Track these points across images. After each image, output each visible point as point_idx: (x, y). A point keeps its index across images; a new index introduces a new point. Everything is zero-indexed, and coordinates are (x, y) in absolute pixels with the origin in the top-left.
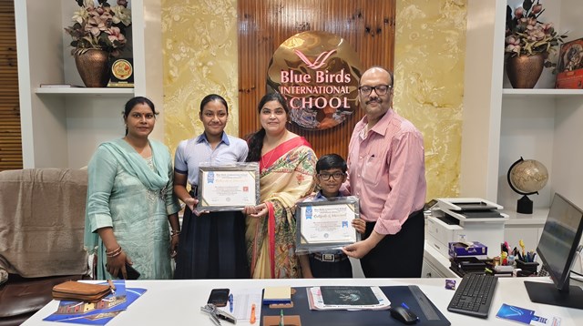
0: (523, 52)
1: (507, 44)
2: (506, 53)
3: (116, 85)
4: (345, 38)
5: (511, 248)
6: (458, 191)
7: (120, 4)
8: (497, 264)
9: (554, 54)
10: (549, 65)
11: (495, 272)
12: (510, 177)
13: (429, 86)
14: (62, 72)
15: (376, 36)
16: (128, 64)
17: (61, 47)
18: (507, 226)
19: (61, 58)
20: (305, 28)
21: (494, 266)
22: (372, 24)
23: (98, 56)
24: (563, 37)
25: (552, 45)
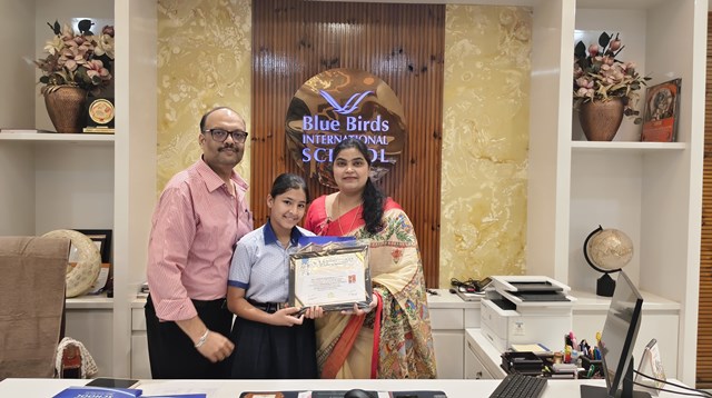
0: (598, 97)
1: (576, 87)
3: (94, 130)
4: (383, 78)
5: (577, 341)
6: (523, 267)
7: (105, 34)
8: (558, 361)
9: (637, 101)
10: (630, 112)
11: (553, 372)
12: (587, 251)
13: (485, 137)
15: (421, 76)
16: (108, 104)
17: (32, 84)
18: (575, 312)
20: (332, 64)
21: (553, 364)
22: (417, 62)
23: (72, 95)
24: (646, 79)
25: (632, 89)
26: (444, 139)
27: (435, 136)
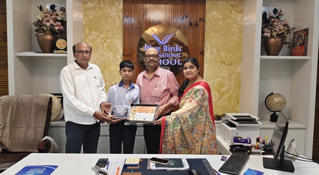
1: (263, 32)
2: (262, 37)
3: (58, 52)
4: (179, 28)
5: (261, 140)
6: (239, 110)
7: (61, 10)
8: (253, 148)
9: (289, 38)
10: (286, 43)
11: (251, 153)
12: (266, 102)
13: (223, 54)
14: (31, 45)
15: (195, 28)
16: (64, 41)
17: (31, 32)
18: (261, 129)
19: (31, 38)
20: (158, 23)
22: (192, 21)
23: (49, 37)
24: (293, 29)
25: (287, 33)
26: (205, 55)
27: (201, 53)
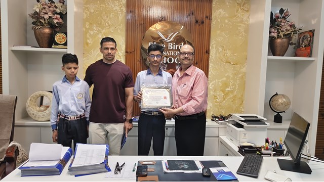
0: (279, 37)
1: (270, 32)
2: (270, 37)
3: (57, 47)
4: (184, 26)
5: (270, 141)
6: (243, 110)
7: (60, 2)
8: (263, 149)
9: (295, 38)
10: (292, 44)
11: (262, 154)
12: (271, 103)
13: (228, 53)
14: (26, 38)
15: (201, 25)
16: (64, 35)
17: (26, 25)
18: (268, 129)
19: (26, 31)
20: (162, 19)
21: (261, 150)
22: (199, 19)
23: (47, 31)
24: (300, 29)
25: (294, 34)
26: (211, 54)
27: (206, 52)
